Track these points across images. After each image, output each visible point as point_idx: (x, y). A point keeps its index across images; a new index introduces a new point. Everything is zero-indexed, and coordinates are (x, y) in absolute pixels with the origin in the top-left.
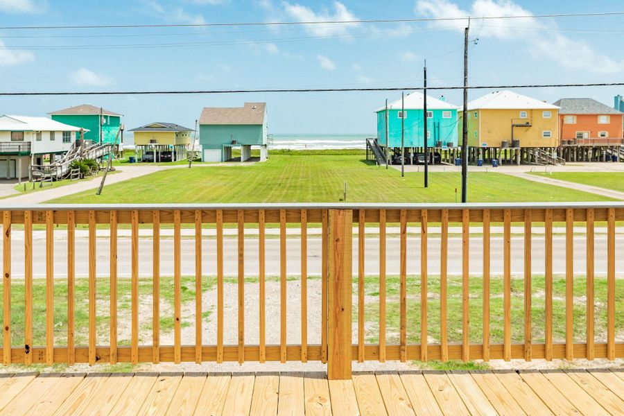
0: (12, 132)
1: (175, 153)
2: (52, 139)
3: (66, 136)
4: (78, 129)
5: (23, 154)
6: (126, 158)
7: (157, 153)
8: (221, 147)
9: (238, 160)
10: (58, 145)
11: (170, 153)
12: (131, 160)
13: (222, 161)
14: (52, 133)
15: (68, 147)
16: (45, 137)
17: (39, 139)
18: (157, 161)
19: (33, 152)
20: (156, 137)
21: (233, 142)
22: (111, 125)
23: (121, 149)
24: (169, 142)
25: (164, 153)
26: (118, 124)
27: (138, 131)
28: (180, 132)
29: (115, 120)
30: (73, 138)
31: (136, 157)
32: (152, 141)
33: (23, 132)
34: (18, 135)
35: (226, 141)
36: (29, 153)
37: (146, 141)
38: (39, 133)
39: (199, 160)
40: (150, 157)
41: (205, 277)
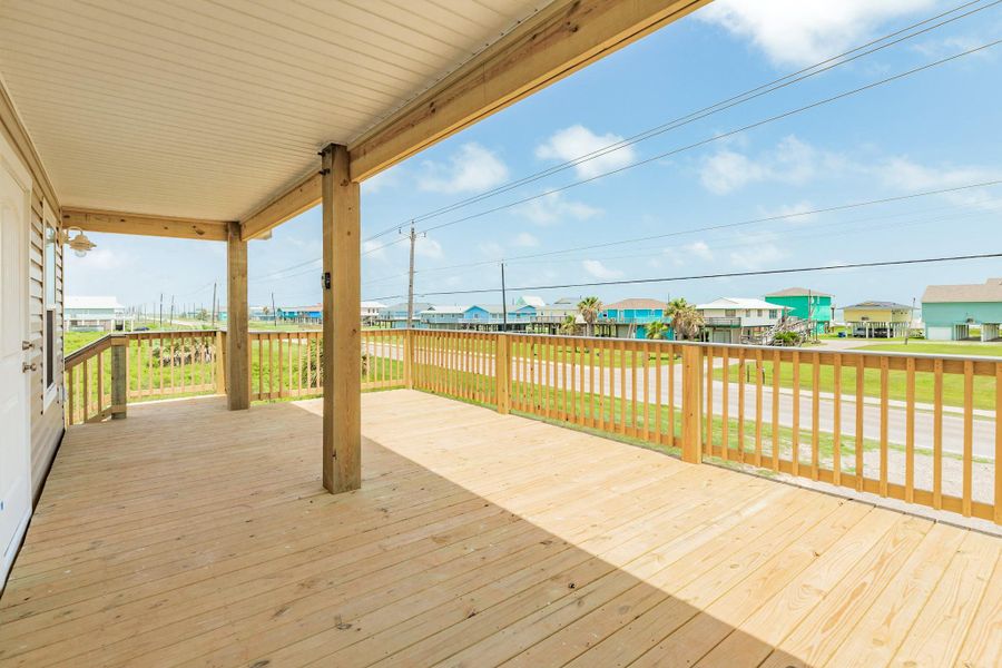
0: (726, 310)
1: (891, 330)
2: (760, 315)
3: (773, 313)
4: (782, 307)
5: (734, 327)
6: (836, 333)
7: (870, 329)
8: (952, 326)
9: (978, 339)
10: (765, 320)
11: (885, 330)
12: (841, 335)
13: (953, 339)
14: (760, 311)
15: (774, 322)
16: (754, 314)
17: (747, 316)
18: (870, 336)
19: (743, 325)
20: (870, 315)
21: (969, 321)
22: (821, 304)
23: (831, 325)
24: (886, 320)
25: (878, 330)
26: (829, 304)
27: (847, 310)
28: (897, 311)
29: (826, 300)
30: (780, 315)
31: (846, 333)
32: (863, 319)
33: (735, 310)
34: (731, 312)
35: (961, 320)
36: (739, 326)
37: (857, 318)
38: (748, 311)
39: (923, 338)
40: (862, 333)
41: (867, 440)
